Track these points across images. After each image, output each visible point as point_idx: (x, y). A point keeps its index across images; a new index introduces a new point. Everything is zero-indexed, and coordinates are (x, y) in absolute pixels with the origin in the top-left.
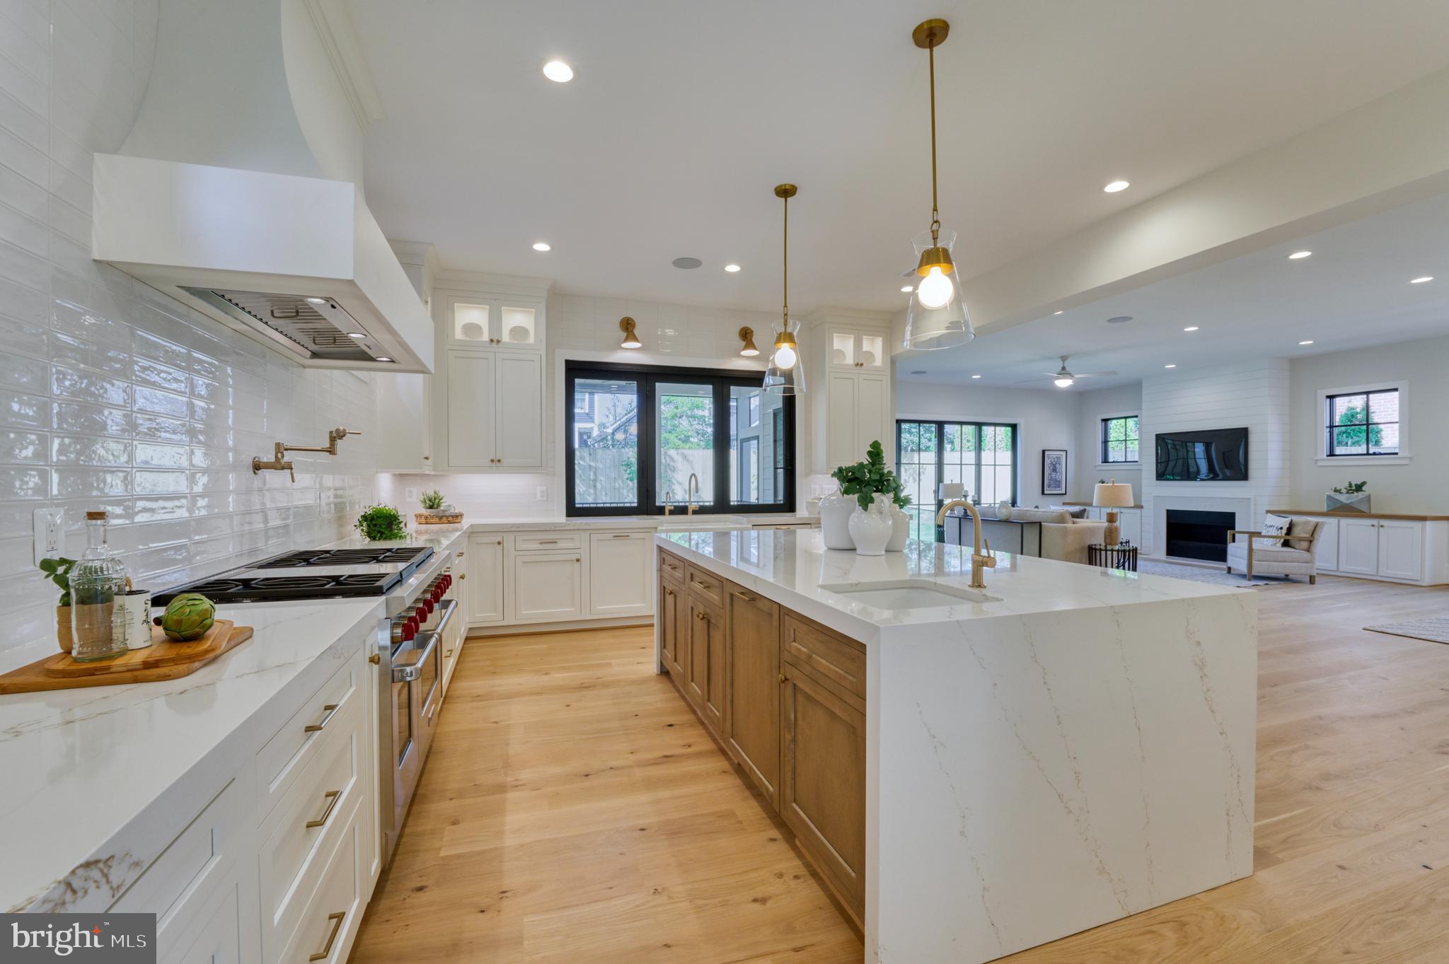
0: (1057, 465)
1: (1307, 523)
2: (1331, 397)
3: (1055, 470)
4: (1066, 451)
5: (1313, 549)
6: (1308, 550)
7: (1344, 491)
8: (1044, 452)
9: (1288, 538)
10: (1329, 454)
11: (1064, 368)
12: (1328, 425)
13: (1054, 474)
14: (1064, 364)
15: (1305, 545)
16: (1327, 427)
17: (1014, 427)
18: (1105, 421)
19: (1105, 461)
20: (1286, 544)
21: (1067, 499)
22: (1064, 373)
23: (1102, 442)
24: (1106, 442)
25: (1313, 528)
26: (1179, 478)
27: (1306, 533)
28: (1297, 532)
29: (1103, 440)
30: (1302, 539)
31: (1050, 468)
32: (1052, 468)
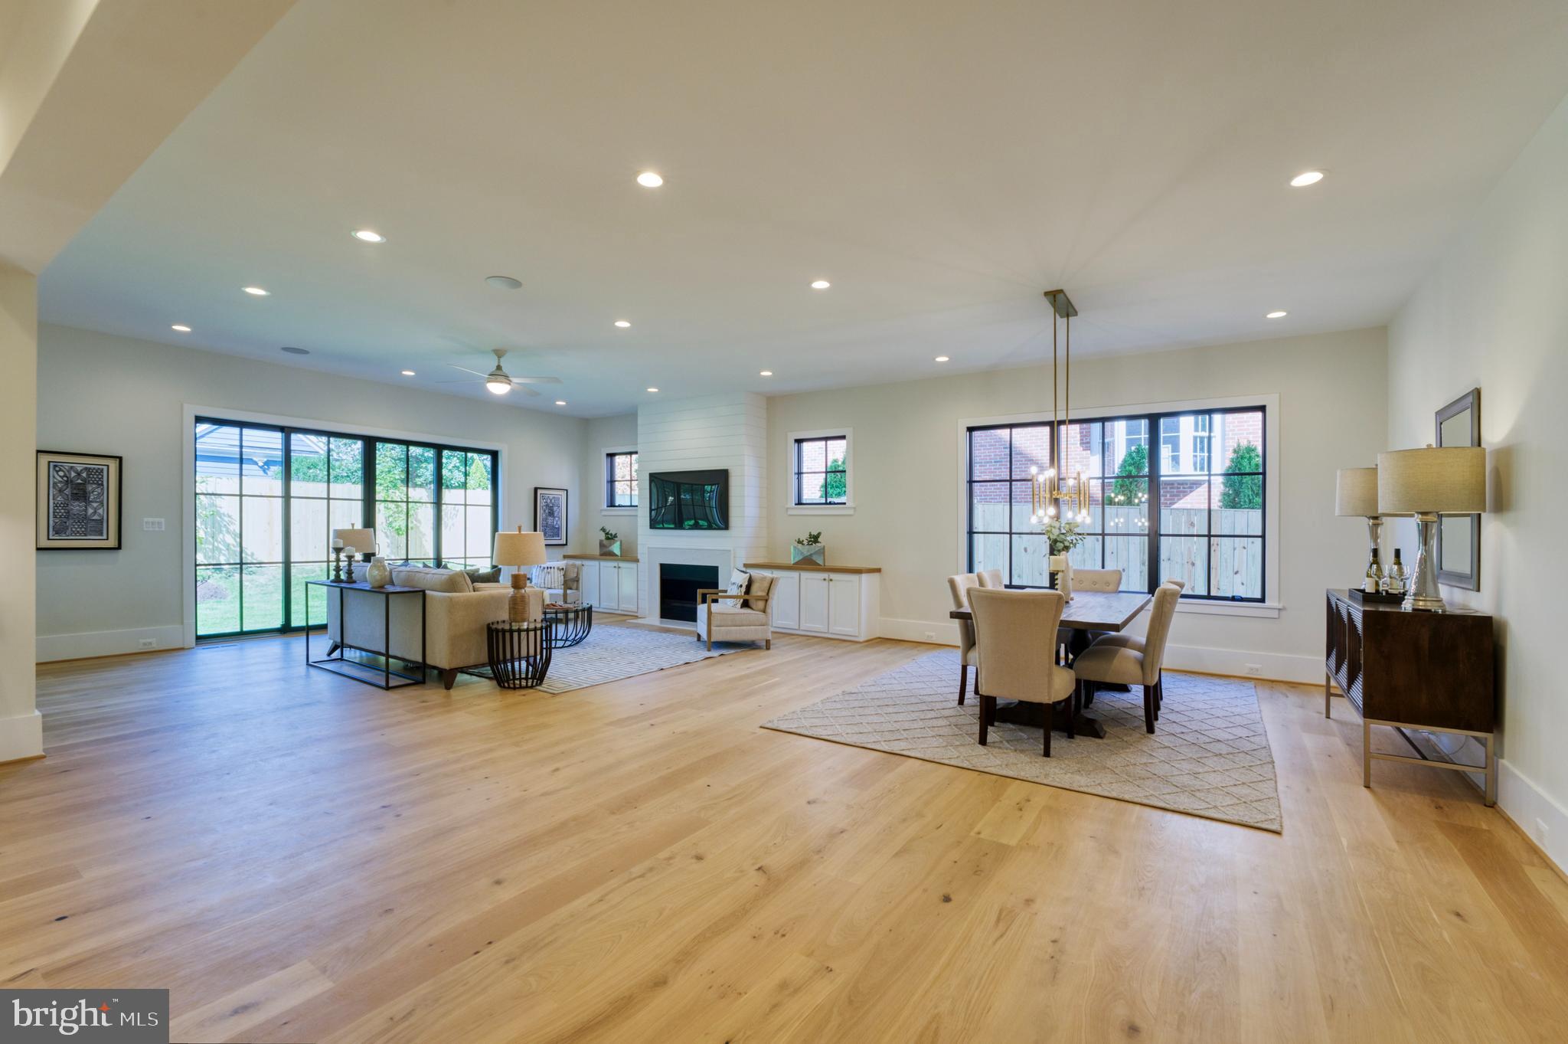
0: (555, 508)
1: (764, 579)
2: (799, 441)
3: (551, 514)
4: (567, 490)
5: (769, 610)
6: (764, 611)
7: (805, 542)
8: (536, 489)
9: (747, 597)
10: (797, 502)
11: (499, 368)
12: (797, 471)
13: (550, 519)
14: (499, 362)
15: (761, 604)
16: (795, 474)
17: (494, 455)
18: (611, 456)
19: (612, 504)
20: (746, 604)
21: (569, 550)
22: (498, 374)
23: (608, 482)
24: (612, 482)
25: (768, 585)
26: (672, 526)
27: (762, 591)
28: (756, 591)
29: (609, 479)
30: (759, 599)
31: (545, 511)
32: (547, 511)
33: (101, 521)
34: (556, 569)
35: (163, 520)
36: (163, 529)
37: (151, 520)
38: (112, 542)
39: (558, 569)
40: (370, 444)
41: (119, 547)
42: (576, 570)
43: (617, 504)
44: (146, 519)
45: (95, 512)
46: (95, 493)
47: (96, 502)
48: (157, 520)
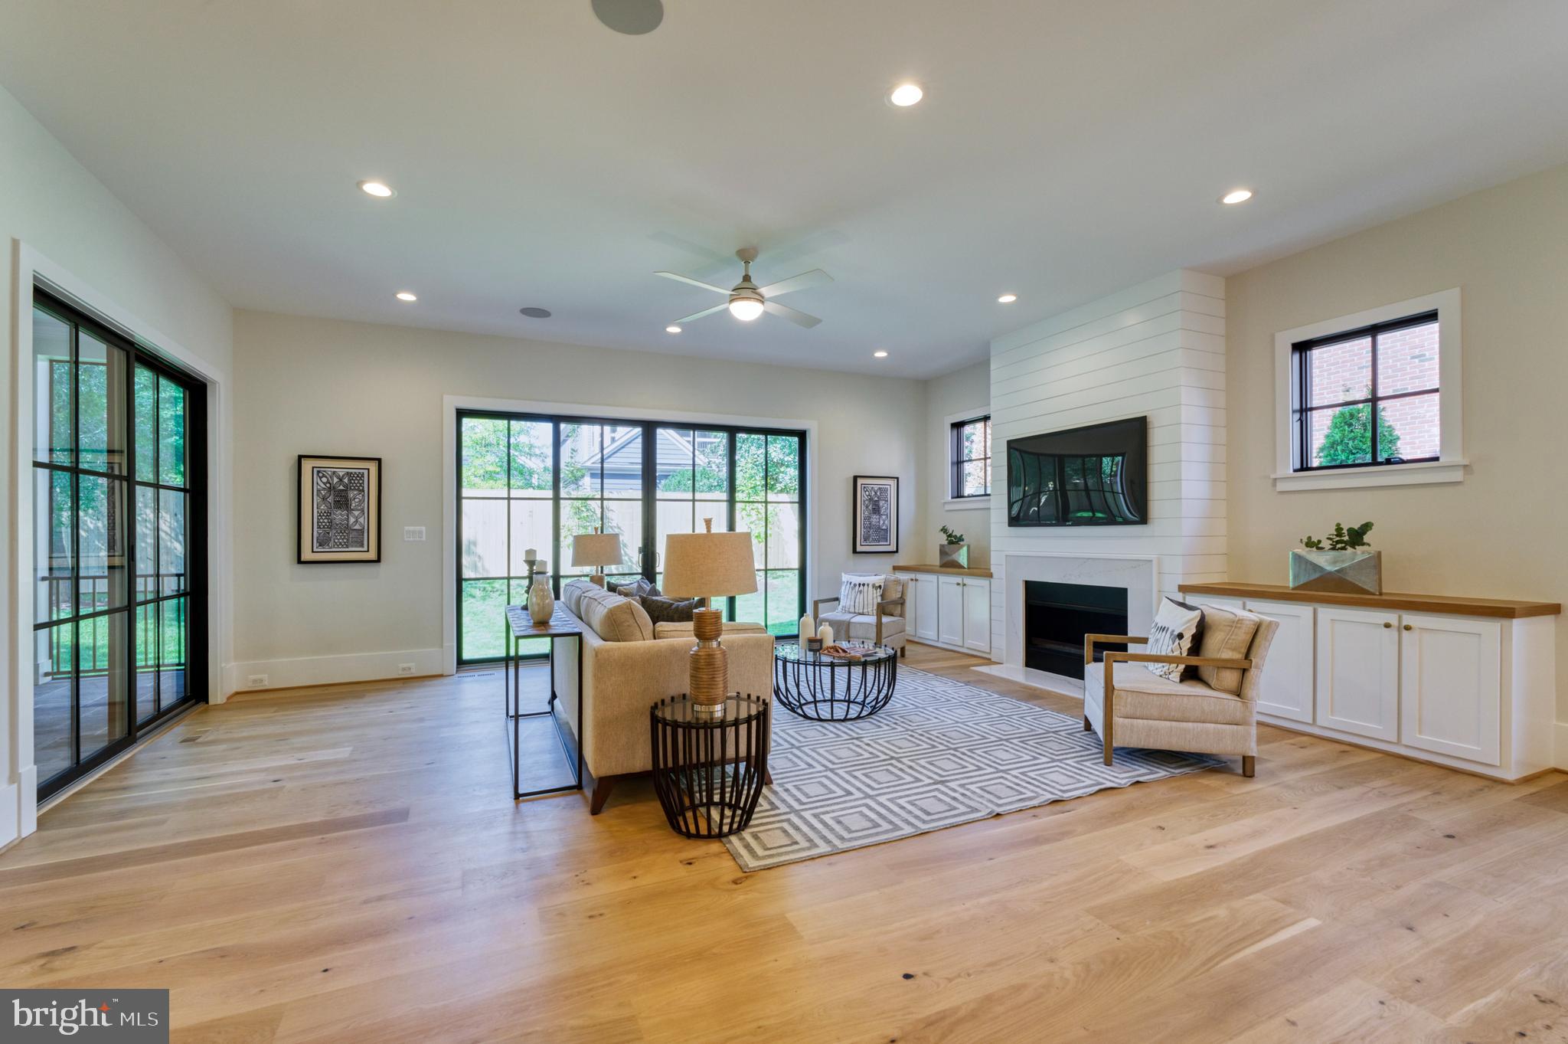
0: (881, 503)
1: (1236, 623)
2: (1302, 348)
3: (876, 510)
4: (898, 478)
5: (1250, 691)
6: (1238, 693)
7: (1326, 544)
8: (855, 478)
9: (1194, 661)
10: (1298, 466)
11: (746, 276)
12: (1297, 406)
13: (874, 519)
15: (1230, 678)
16: (1294, 412)
17: (802, 436)
18: (958, 426)
19: (958, 494)
20: (1191, 674)
21: (901, 560)
22: (744, 287)
23: (953, 464)
24: (959, 463)
25: (1249, 638)
27: (1234, 650)
28: (1217, 647)
29: (955, 459)
30: (1224, 665)
31: (867, 507)
32: (870, 507)
33: (362, 531)
34: (870, 586)
35: (424, 528)
36: (424, 538)
37: (411, 528)
38: (372, 555)
39: (874, 586)
40: (649, 428)
41: (378, 560)
42: (900, 588)
43: (966, 495)
44: (406, 528)
45: (357, 521)
46: (357, 500)
47: (358, 510)
48: (417, 528)
